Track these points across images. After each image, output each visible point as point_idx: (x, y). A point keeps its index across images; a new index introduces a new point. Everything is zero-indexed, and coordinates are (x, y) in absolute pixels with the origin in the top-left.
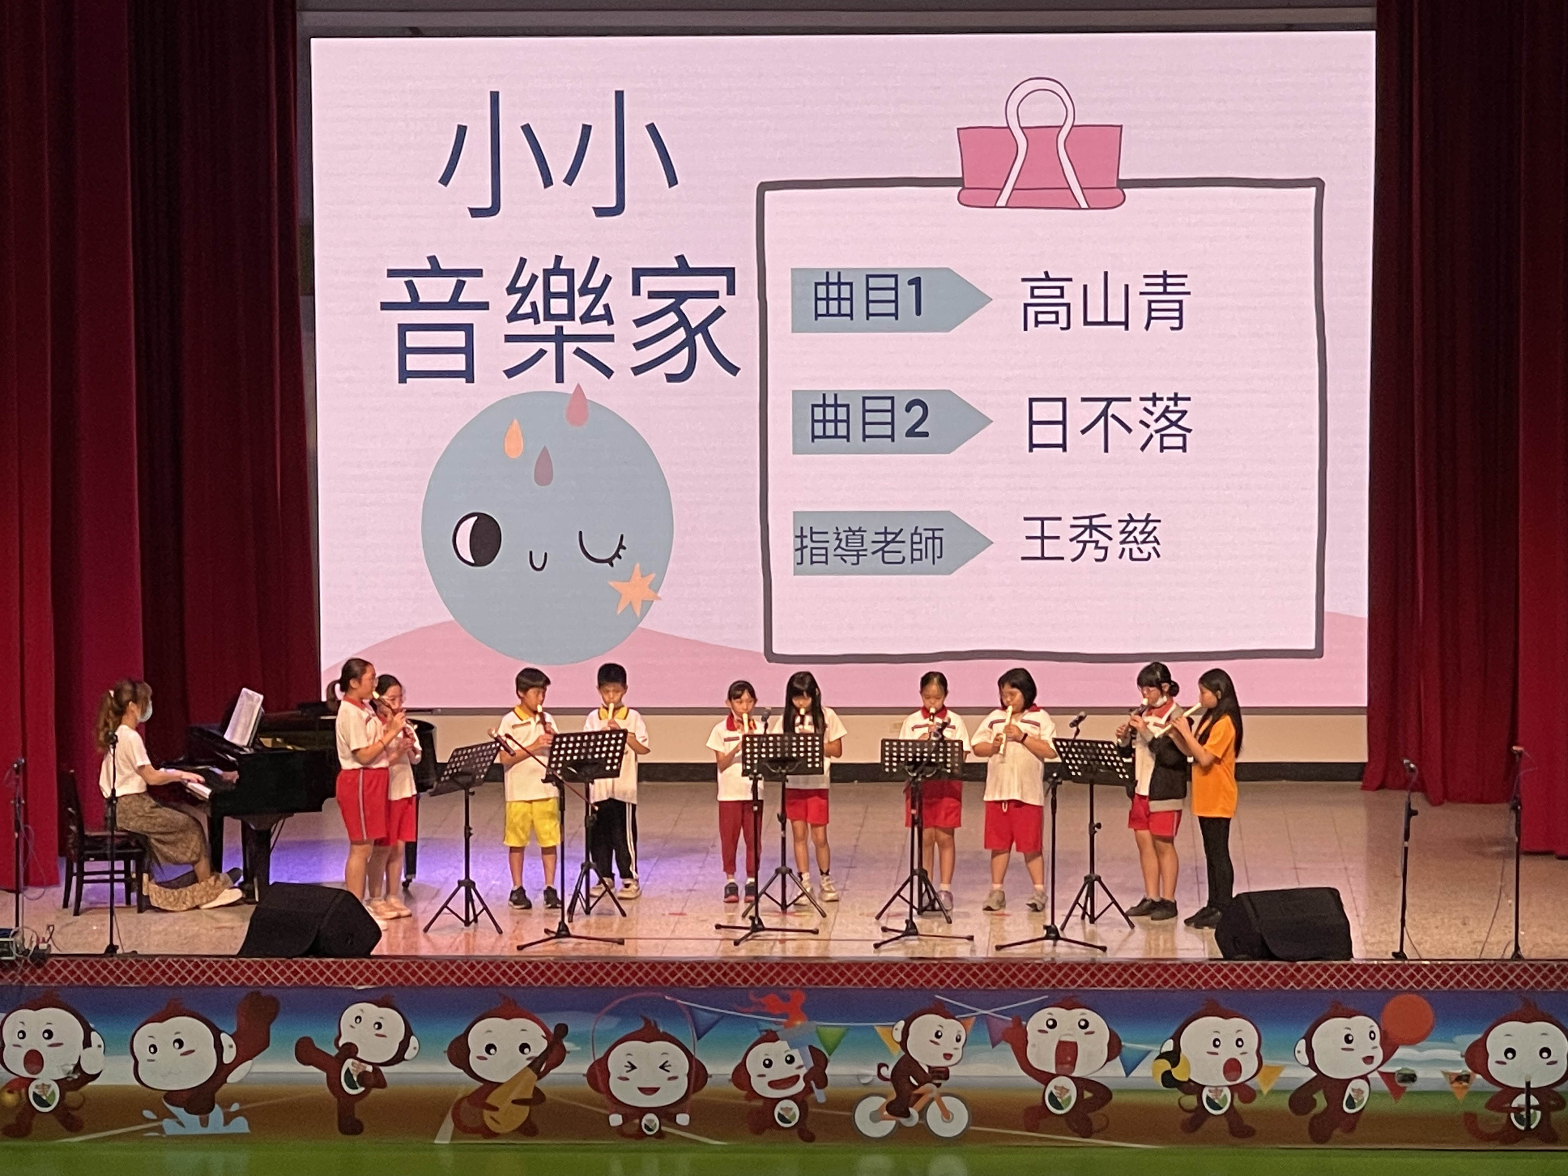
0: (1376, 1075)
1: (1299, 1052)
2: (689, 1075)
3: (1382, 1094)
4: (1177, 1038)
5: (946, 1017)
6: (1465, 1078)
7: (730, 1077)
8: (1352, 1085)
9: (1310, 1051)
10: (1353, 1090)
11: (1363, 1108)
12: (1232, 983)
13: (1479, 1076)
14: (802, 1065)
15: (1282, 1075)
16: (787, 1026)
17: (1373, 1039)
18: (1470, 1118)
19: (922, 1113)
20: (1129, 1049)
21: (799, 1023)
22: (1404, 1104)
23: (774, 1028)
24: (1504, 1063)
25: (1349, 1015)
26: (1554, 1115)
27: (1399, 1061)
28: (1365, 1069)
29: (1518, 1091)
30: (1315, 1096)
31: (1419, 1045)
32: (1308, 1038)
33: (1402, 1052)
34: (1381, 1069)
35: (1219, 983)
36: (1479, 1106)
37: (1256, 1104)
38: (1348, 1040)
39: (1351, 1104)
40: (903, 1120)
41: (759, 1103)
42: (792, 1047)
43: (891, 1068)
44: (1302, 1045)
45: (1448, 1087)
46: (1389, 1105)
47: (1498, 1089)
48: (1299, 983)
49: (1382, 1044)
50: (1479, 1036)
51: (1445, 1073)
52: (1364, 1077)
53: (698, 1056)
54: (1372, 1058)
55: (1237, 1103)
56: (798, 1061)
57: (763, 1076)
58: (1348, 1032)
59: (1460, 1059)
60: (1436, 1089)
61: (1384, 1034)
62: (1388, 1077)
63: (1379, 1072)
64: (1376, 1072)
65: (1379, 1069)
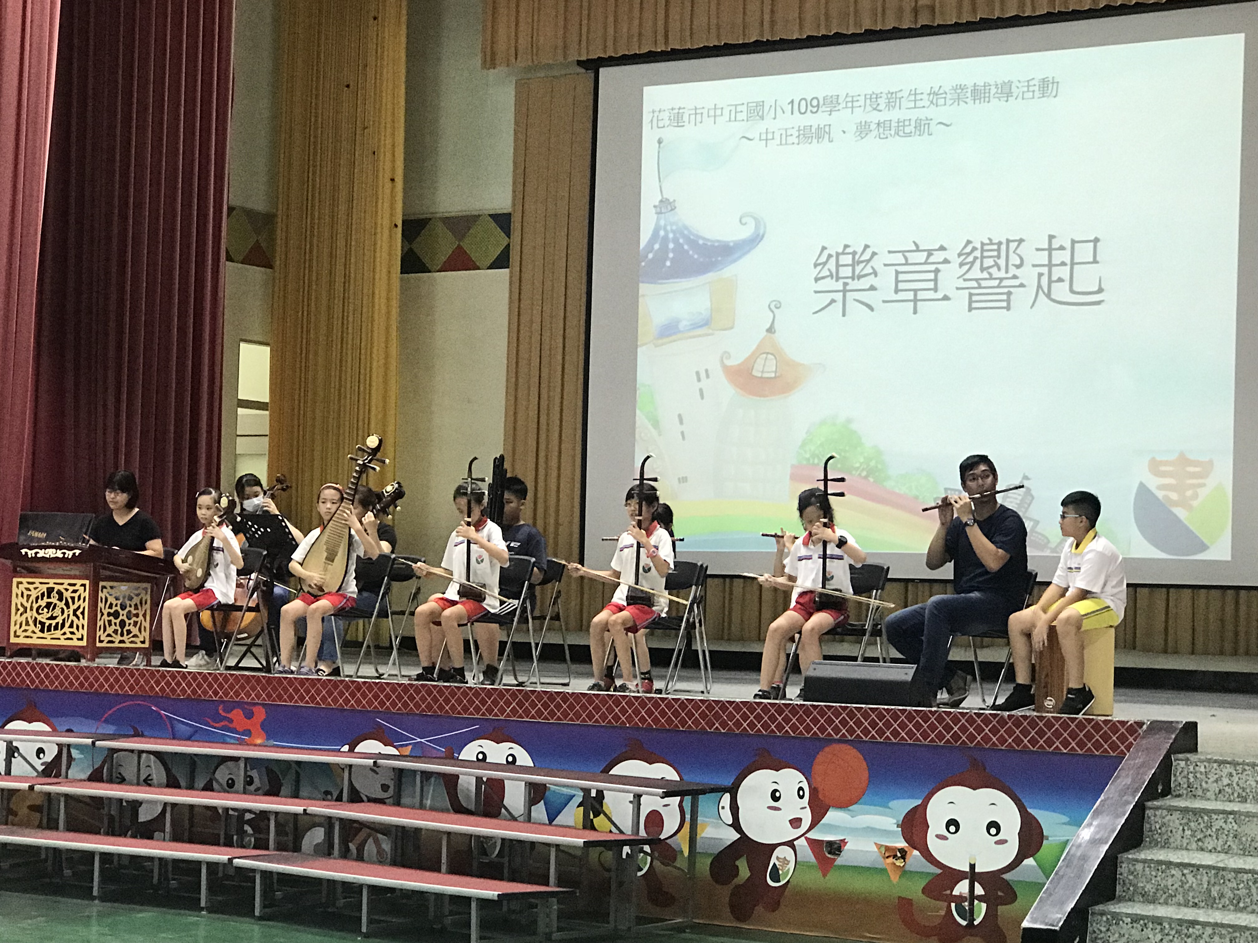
0: (802, 842)
1: (723, 807)
3: (810, 866)
6: (903, 854)
8: (776, 853)
9: (734, 808)
10: (777, 859)
11: (788, 881)
13: (916, 853)
14: (260, 787)
17: (801, 797)
18: (905, 905)
19: (360, 850)
22: (833, 880)
24: (944, 838)
25: (778, 767)
26: (1000, 911)
27: (831, 828)
28: (792, 834)
29: (961, 876)
30: (737, 863)
31: (850, 808)
32: (733, 791)
33: (832, 816)
34: (809, 835)
36: (915, 891)
38: (775, 797)
39: (776, 877)
44: (726, 799)
45: (884, 864)
46: (815, 880)
47: (939, 871)
49: (809, 804)
50: (919, 802)
51: (879, 846)
52: (790, 844)
54: (800, 820)
55: (657, 864)
58: (775, 787)
59: (895, 828)
60: (868, 865)
61: (814, 792)
62: (814, 844)
63: (806, 838)
64: (803, 838)
65: (807, 835)
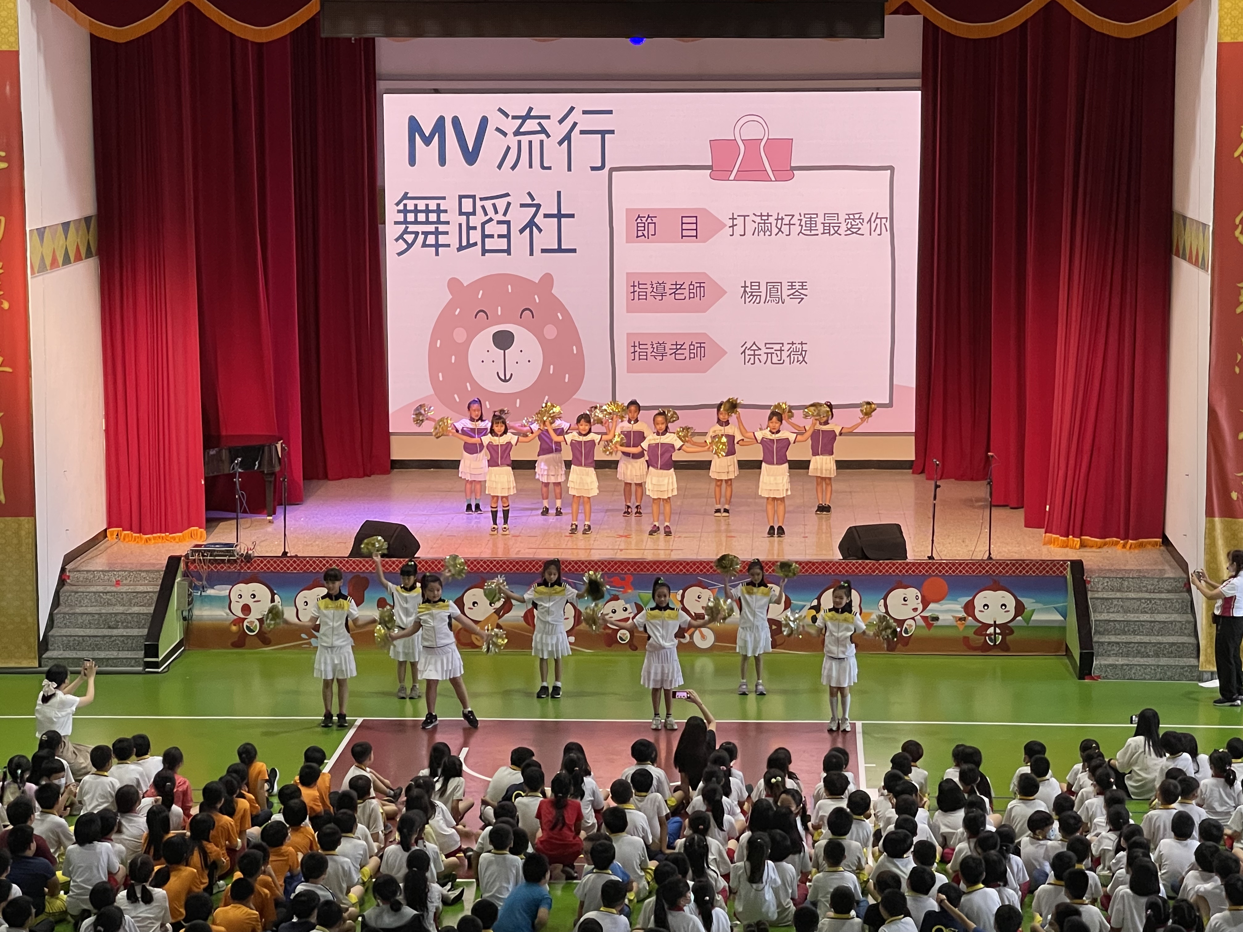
0: (919, 617)
1: (880, 605)
2: (574, 617)
3: (922, 627)
4: (819, 598)
5: (704, 588)
6: (964, 619)
8: (906, 622)
9: (886, 606)
10: (907, 625)
11: (913, 634)
12: (847, 571)
13: (970, 618)
16: (624, 592)
17: (917, 599)
18: (966, 639)
19: (691, 636)
20: (796, 605)
21: (630, 591)
22: (933, 632)
23: (617, 593)
24: (983, 612)
25: (906, 587)
26: (1008, 638)
27: (931, 611)
28: (913, 614)
29: (990, 626)
31: (941, 602)
32: (885, 599)
33: (932, 606)
34: (922, 614)
35: (840, 571)
36: (970, 633)
38: (905, 600)
39: (906, 632)
40: (682, 640)
41: (610, 631)
42: (626, 603)
44: (882, 602)
45: (955, 624)
46: (925, 632)
47: (980, 625)
48: (880, 572)
49: (921, 602)
50: (971, 598)
51: (953, 617)
52: (913, 618)
53: (579, 608)
56: (629, 610)
57: (611, 617)
58: (905, 596)
59: (961, 609)
60: (949, 624)
61: (923, 597)
62: (925, 618)
65: (920, 614)
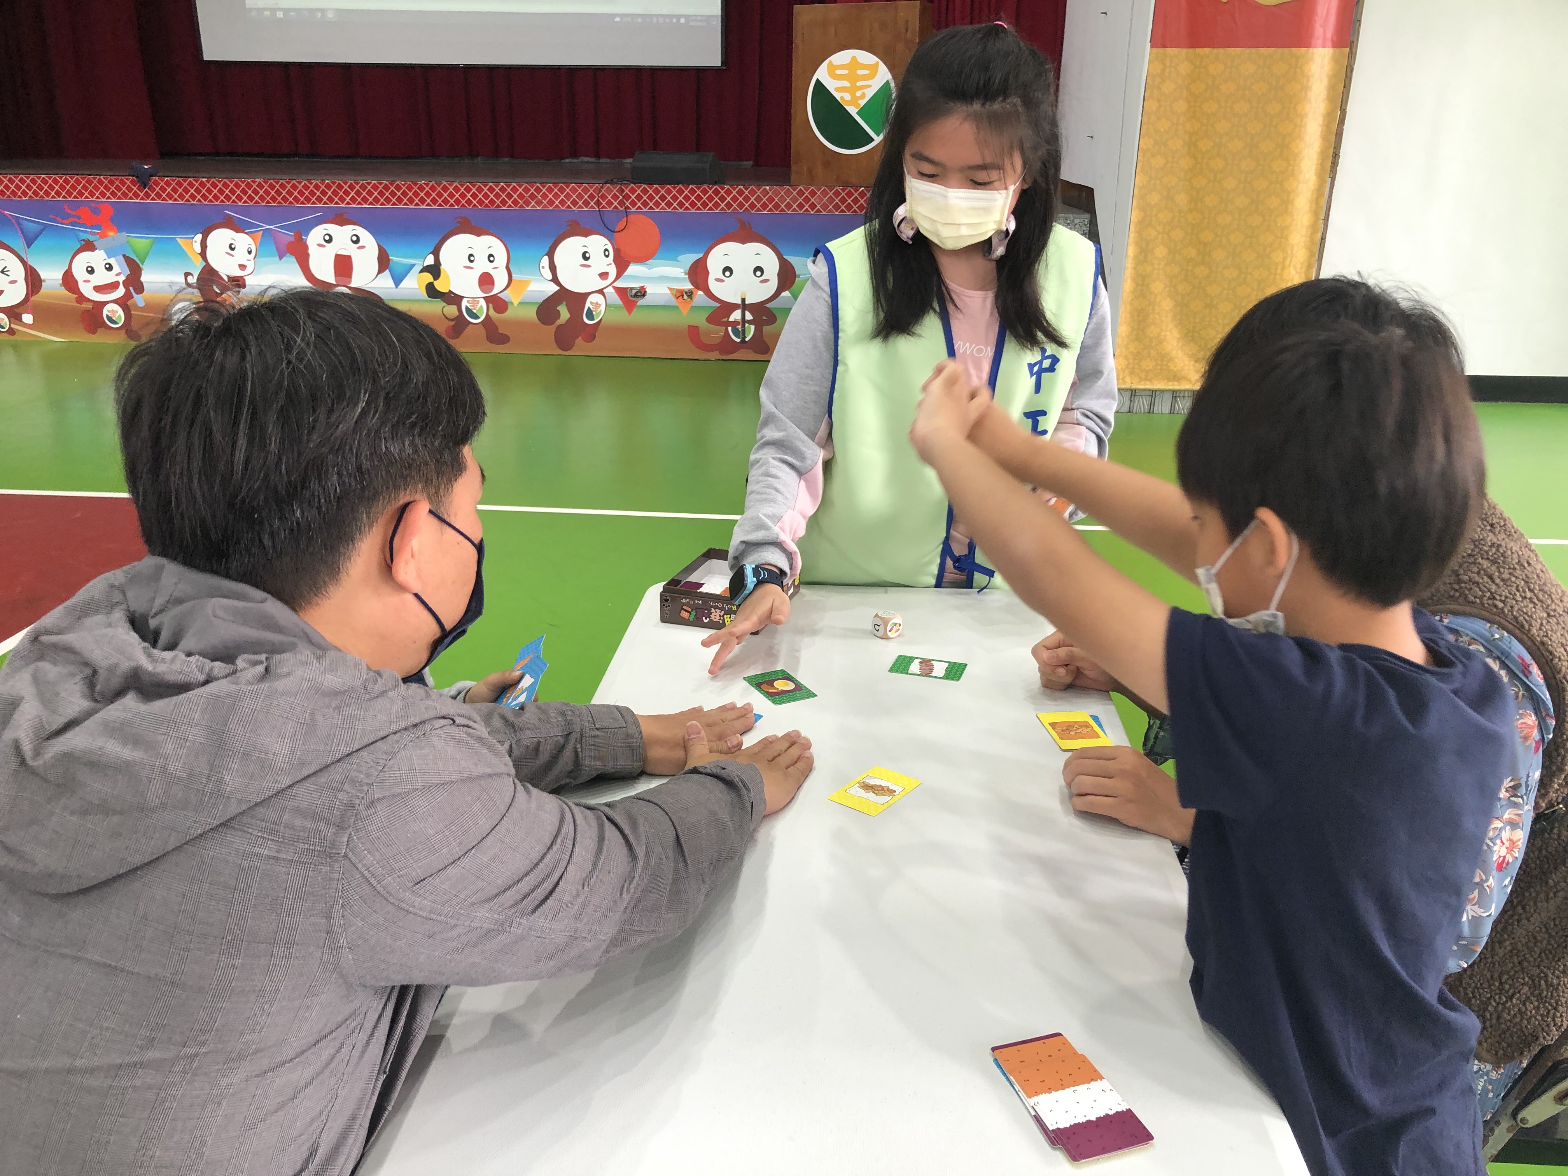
1: (543, 267)
3: (616, 307)
6: (689, 294)
7: (61, 282)
9: (553, 268)
10: (591, 303)
12: (481, 202)
14: (119, 273)
15: (529, 289)
16: (102, 236)
21: (111, 234)
22: (638, 317)
27: (631, 277)
30: (558, 308)
31: (646, 262)
33: (633, 269)
34: (615, 285)
35: (469, 202)
36: (700, 320)
37: (509, 314)
38: (585, 257)
43: (196, 277)
44: (545, 261)
45: (674, 302)
46: (622, 317)
48: (539, 203)
49: (614, 261)
51: (670, 289)
55: (492, 313)
56: (116, 269)
57: (88, 281)
58: (585, 249)
60: (663, 304)
62: (621, 292)
63: (613, 287)
64: (611, 287)
65: (613, 285)
